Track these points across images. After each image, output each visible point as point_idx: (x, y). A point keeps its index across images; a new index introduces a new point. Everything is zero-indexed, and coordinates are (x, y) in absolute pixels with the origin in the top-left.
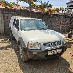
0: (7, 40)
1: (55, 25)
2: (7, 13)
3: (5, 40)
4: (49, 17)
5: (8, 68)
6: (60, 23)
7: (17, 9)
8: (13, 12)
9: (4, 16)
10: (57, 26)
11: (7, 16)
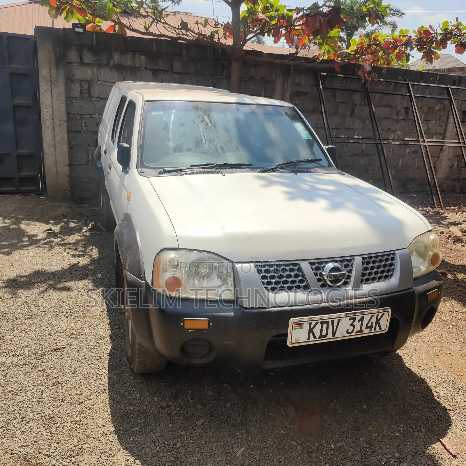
0: (79, 230)
1: (406, 144)
2: (88, 58)
3: (67, 231)
4: (366, 94)
5: (39, 402)
6: (441, 130)
7: (151, 34)
8: (124, 52)
9: (69, 80)
10: (416, 152)
11: (90, 83)
